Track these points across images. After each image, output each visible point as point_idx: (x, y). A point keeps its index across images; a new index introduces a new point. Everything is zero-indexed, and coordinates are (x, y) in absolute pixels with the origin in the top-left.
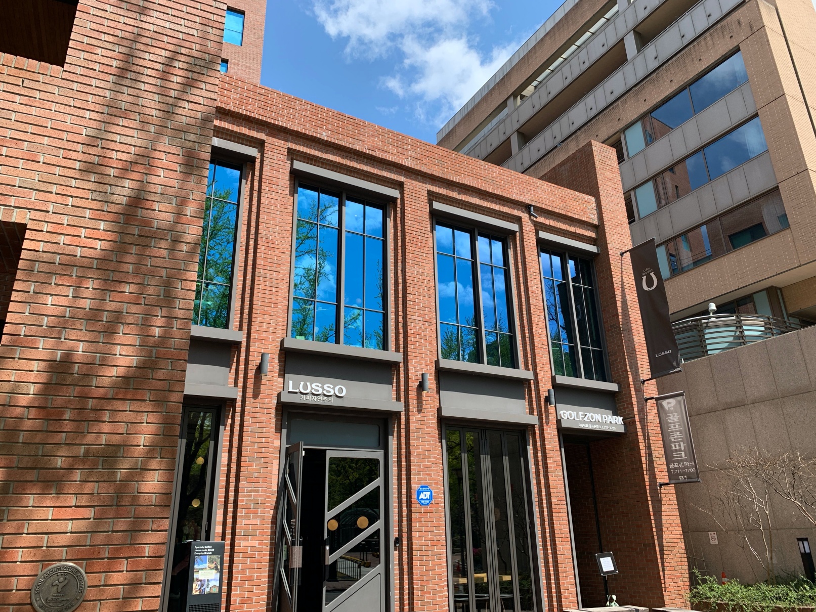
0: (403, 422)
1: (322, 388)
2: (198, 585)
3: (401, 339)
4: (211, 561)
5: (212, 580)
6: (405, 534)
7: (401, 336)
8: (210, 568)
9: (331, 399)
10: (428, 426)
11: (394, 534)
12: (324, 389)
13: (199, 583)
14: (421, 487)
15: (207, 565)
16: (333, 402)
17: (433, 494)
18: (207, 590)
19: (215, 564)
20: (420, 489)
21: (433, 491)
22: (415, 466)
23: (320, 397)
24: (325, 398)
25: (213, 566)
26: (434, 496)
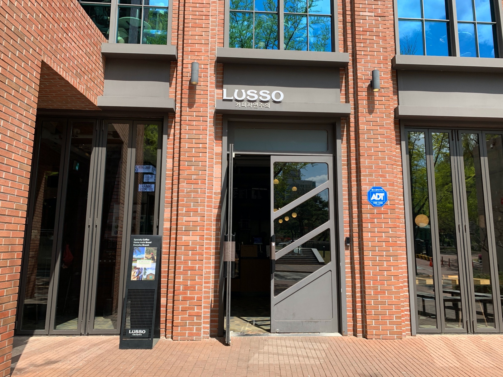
0: (352, 125)
1: (258, 94)
2: (135, 273)
3: (349, 39)
4: (149, 252)
5: (148, 269)
6: (355, 235)
7: (349, 36)
8: (147, 258)
9: (269, 104)
10: (382, 126)
11: (344, 233)
12: (259, 95)
13: (137, 270)
14: (373, 188)
15: (144, 255)
16: (270, 107)
17: (388, 195)
18: (144, 277)
19: (152, 255)
20: (372, 190)
21: (388, 193)
22: (366, 167)
23: (257, 103)
24: (262, 103)
25: (150, 256)
26: (389, 197)
